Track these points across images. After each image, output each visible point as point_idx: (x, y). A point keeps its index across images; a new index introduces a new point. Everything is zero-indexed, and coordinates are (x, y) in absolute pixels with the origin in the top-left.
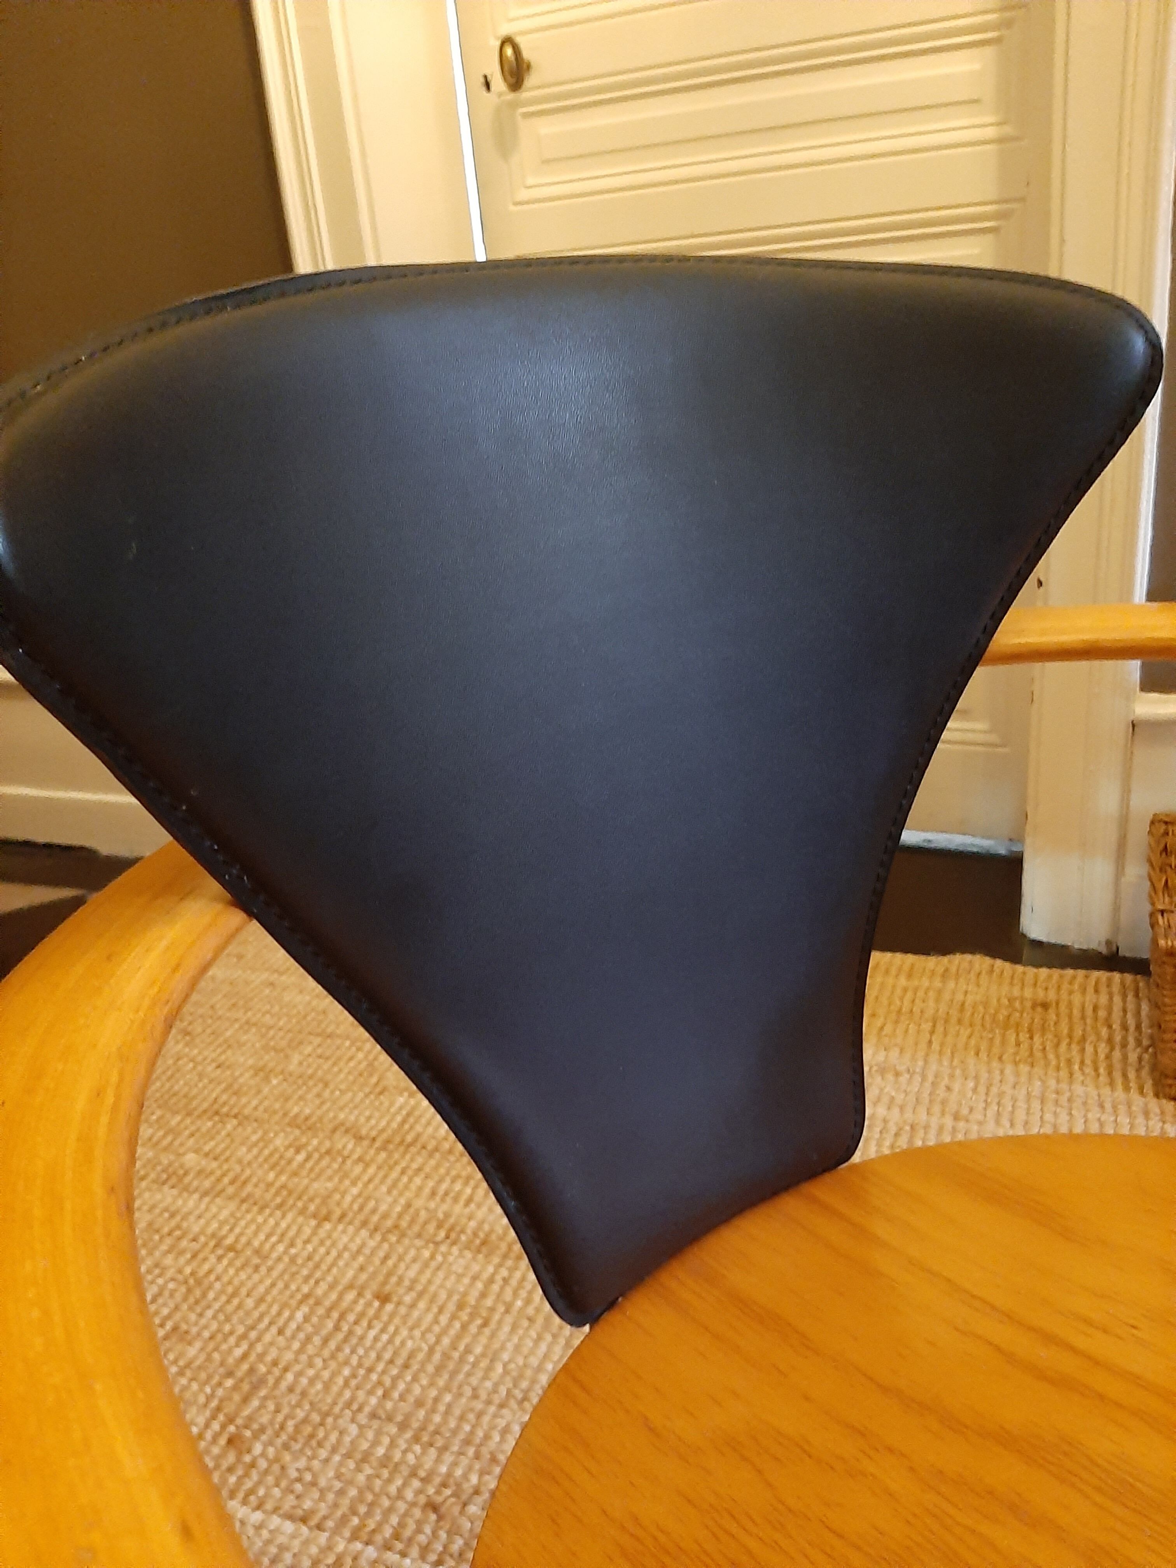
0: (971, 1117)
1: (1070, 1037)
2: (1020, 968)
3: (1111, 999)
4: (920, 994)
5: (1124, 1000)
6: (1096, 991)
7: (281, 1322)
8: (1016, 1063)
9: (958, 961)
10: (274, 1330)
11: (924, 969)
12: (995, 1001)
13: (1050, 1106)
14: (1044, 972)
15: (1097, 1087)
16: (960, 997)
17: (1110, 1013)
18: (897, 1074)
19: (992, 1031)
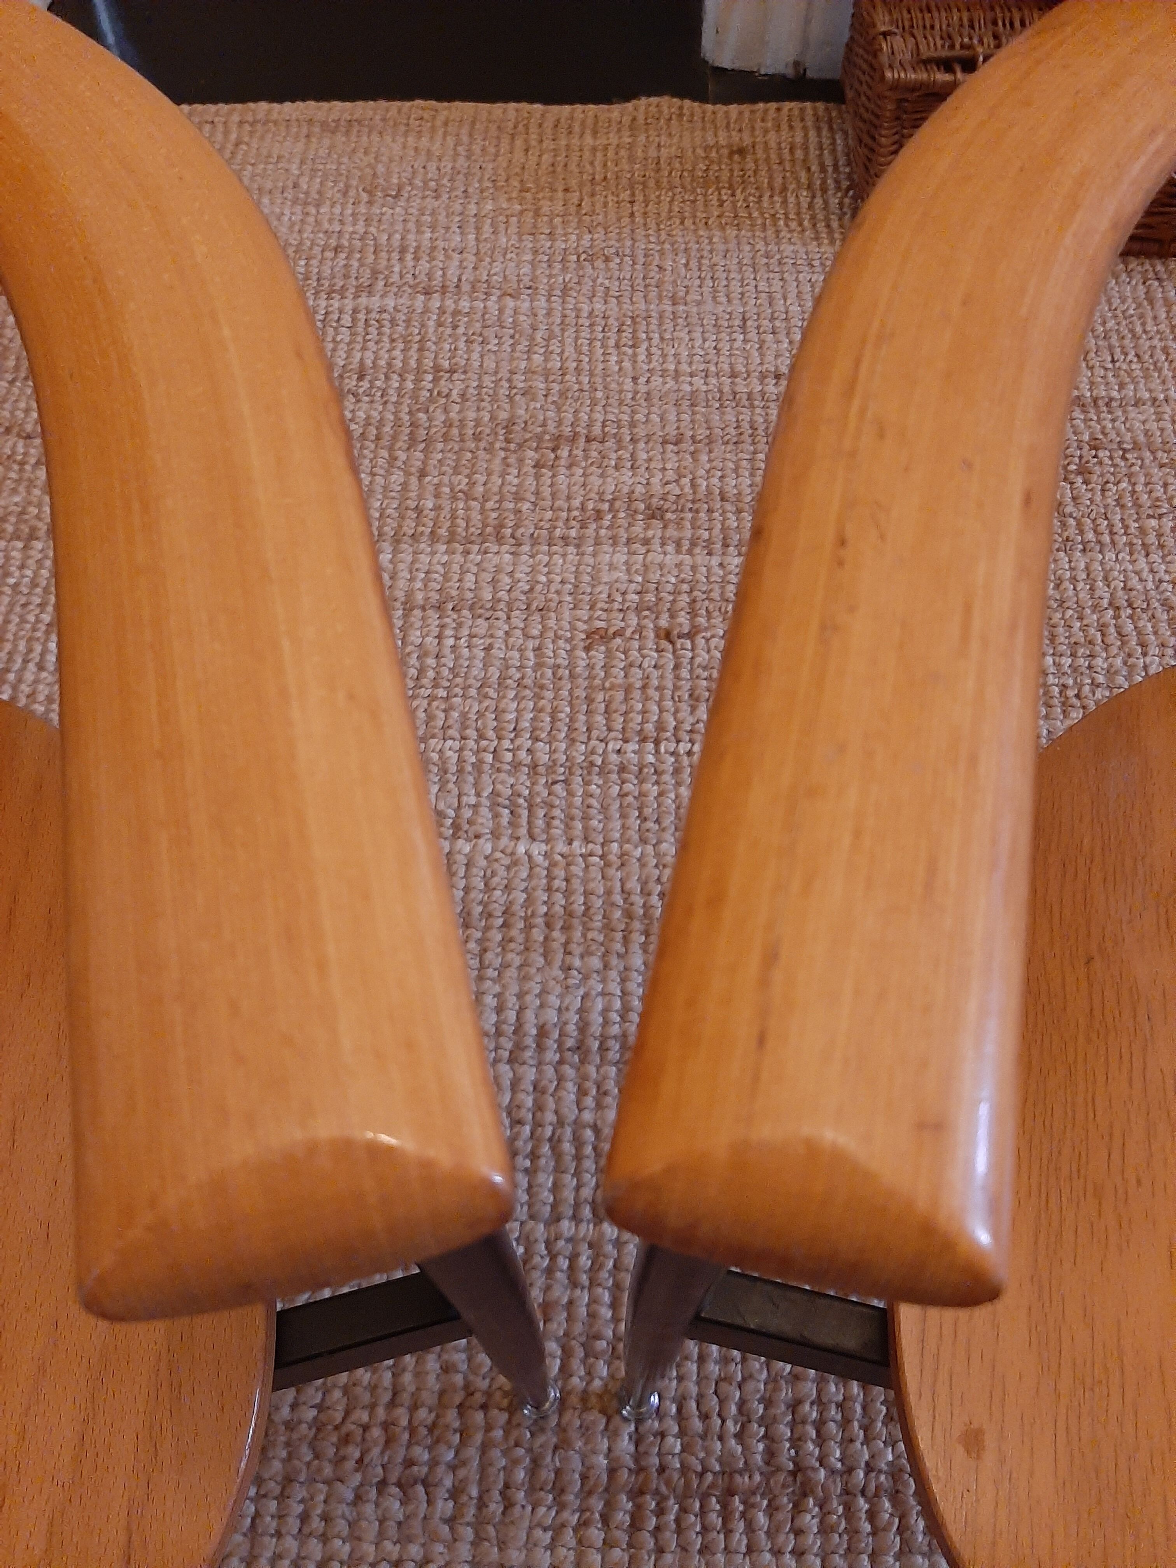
0: (689, 298)
1: (772, 188)
2: (709, 107)
3: (806, 136)
4: (611, 154)
5: (819, 135)
6: (791, 127)
7: (35, 656)
8: (722, 228)
9: (643, 105)
10: (32, 666)
11: (610, 121)
12: (690, 153)
13: (762, 273)
14: (734, 109)
15: (805, 244)
16: (652, 152)
17: (807, 154)
18: (607, 260)
19: (693, 191)
